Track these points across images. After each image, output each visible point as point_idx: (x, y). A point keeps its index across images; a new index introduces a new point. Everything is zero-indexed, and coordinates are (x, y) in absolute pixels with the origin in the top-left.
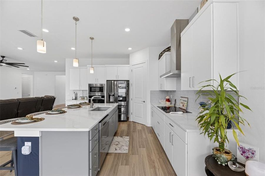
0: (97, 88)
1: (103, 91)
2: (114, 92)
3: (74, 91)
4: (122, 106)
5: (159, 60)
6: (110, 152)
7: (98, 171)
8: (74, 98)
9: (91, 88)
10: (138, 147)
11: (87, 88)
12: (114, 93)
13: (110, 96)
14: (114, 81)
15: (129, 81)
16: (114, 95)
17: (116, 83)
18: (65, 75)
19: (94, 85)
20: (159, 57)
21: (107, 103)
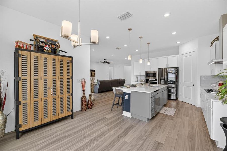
0: (150, 74)
1: (156, 76)
2: (165, 76)
3: (136, 76)
4: (172, 88)
5: (211, 47)
6: (160, 112)
7: (154, 116)
8: (136, 80)
9: (148, 74)
10: (182, 115)
11: (145, 74)
12: (165, 78)
13: (161, 79)
14: (165, 68)
15: (178, 67)
16: (164, 79)
17: (166, 70)
18: (131, 65)
19: (149, 72)
20: (211, 44)
21: (159, 84)
